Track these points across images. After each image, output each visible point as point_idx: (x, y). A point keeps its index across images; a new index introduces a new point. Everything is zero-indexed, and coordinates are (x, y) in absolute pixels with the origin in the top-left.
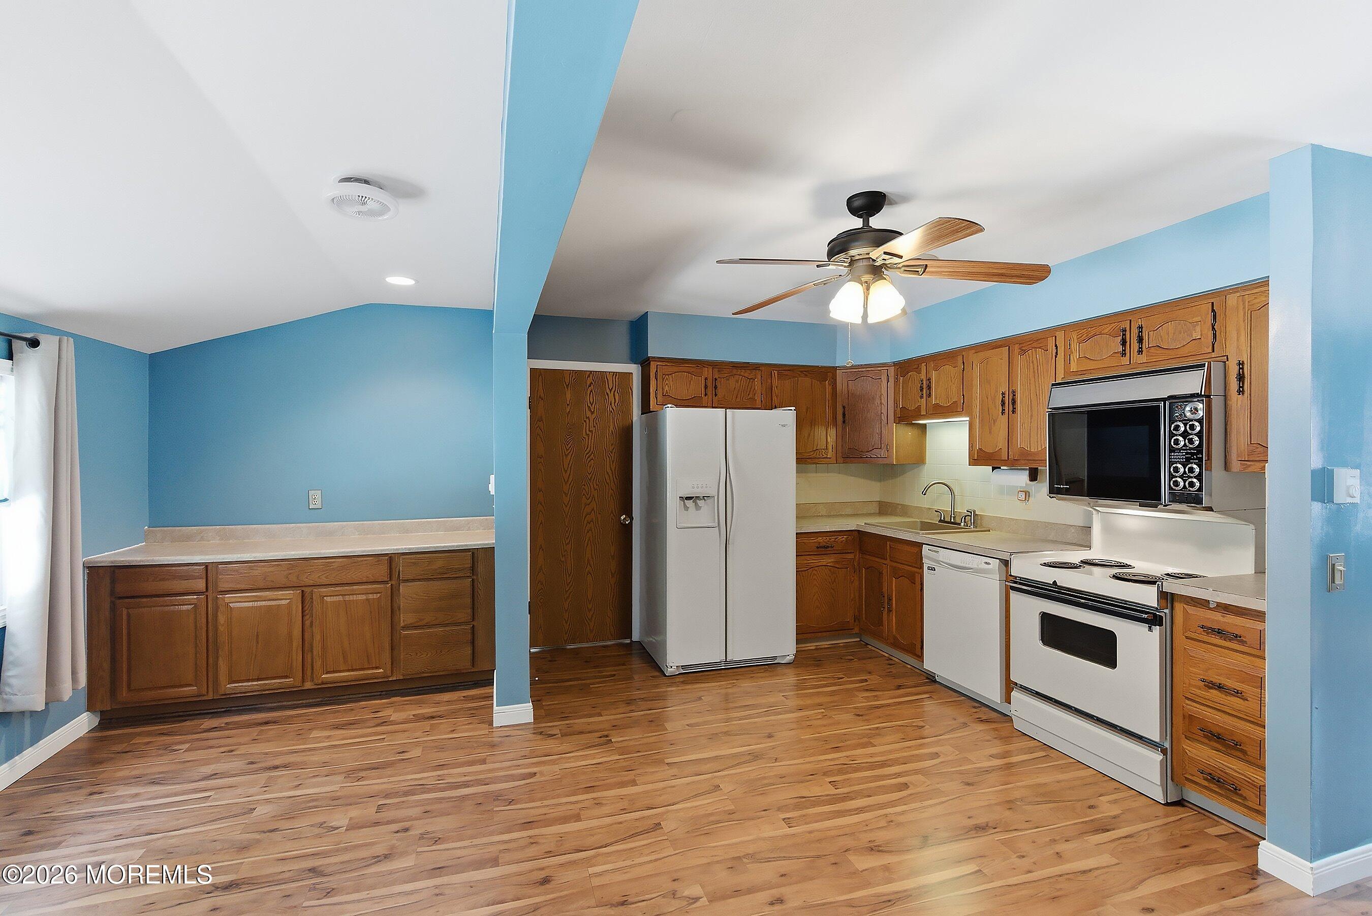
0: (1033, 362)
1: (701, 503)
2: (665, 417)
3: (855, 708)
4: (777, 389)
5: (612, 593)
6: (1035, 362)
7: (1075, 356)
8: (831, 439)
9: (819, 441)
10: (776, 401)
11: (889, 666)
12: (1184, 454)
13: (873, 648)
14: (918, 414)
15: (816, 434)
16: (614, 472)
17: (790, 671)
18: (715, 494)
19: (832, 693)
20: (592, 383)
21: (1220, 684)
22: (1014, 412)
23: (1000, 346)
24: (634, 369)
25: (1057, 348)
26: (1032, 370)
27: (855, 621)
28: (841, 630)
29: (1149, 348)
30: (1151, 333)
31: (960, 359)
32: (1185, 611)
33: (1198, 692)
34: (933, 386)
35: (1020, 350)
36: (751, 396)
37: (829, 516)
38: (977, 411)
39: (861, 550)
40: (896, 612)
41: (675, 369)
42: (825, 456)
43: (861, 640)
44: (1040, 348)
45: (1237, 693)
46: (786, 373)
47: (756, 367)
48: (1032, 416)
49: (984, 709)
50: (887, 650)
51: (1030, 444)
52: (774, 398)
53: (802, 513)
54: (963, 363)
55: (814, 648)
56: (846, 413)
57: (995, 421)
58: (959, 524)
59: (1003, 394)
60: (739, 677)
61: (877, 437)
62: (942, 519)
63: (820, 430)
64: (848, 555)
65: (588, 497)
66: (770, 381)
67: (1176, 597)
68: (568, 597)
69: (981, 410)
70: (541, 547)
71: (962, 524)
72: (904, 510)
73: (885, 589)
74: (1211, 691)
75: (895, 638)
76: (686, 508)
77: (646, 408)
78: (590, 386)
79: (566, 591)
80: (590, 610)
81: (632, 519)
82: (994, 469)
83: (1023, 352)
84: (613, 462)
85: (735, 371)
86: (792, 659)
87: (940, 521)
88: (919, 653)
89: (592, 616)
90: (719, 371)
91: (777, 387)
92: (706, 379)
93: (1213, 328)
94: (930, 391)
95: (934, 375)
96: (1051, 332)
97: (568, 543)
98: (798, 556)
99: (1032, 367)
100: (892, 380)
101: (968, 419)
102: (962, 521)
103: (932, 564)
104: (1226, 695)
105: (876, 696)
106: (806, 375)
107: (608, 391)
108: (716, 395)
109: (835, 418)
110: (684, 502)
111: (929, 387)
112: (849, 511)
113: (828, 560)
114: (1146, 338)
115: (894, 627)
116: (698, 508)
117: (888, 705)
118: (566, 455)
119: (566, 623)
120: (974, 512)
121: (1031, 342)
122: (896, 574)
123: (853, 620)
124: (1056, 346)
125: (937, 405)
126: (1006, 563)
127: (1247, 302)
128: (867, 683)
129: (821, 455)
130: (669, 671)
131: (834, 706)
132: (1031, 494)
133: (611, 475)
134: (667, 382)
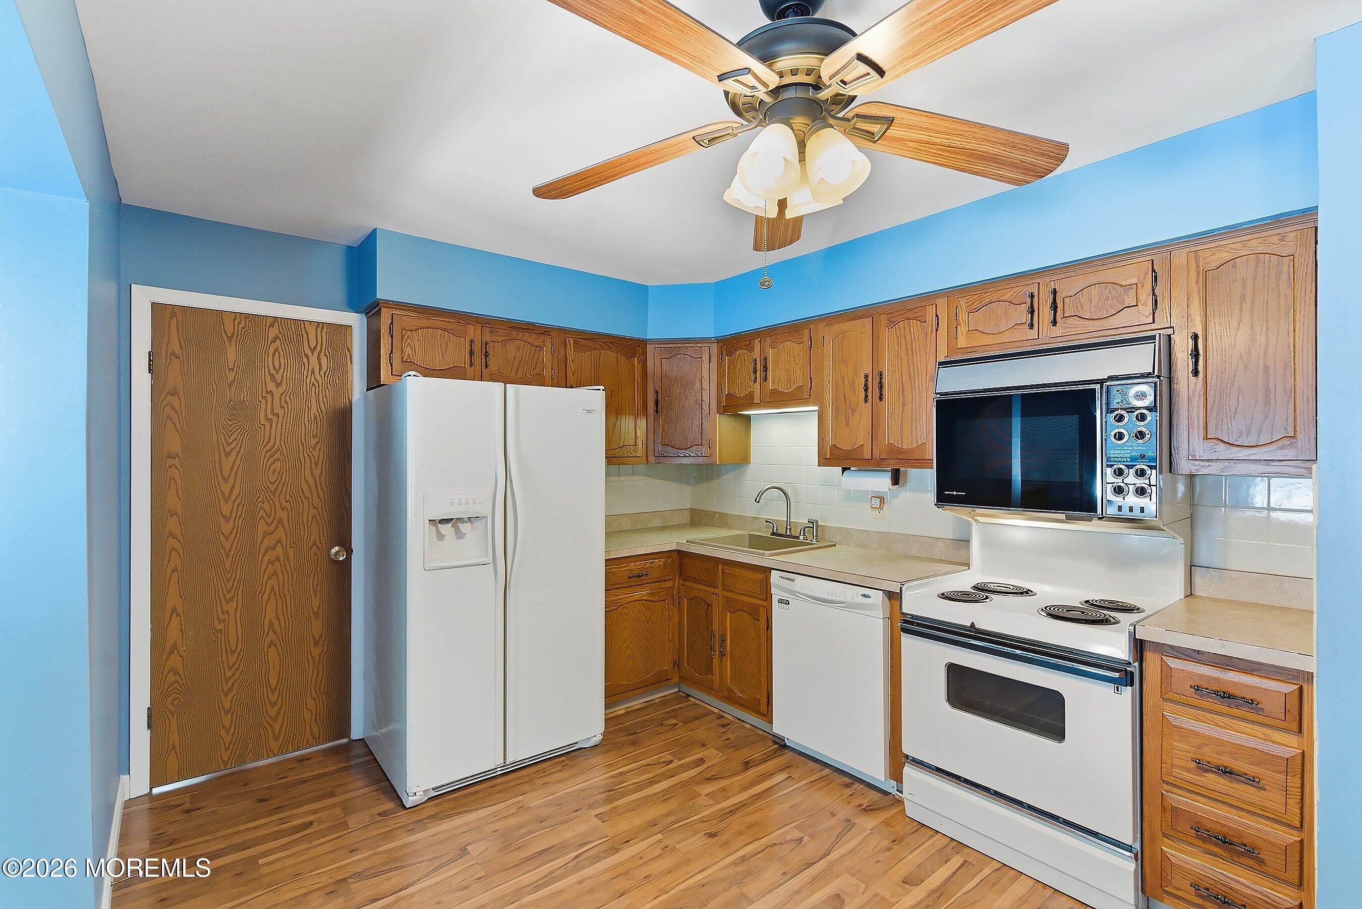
0: (905, 337)
1: (464, 527)
2: (404, 391)
3: (703, 820)
4: (573, 363)
5: (316, 671)
6: (908, 337)
7: (963, 329)
8: (641, 433)
9: (626, 435)
10: (571, 379)
11: (723, 730)
12: (1129, 451)
13: (698, 702)
14: (750, 403)
15: (623, 426)
16: (318, 481)
17: (598, 760)
18: (487, 512)
19: (666, 796)
20: (277, 337)
21: (1226, 768)
22: (881, 399)
23: (861, 317)
24: (355, 321)
25: (938, 320)
26: (903, 347)
27: (674, 667)
28: (659, 681)
29: (1064, 319)
30: (1067, 300)
31: (806, 332)
32: (1164, 667)
33: (1187, 776)
34: (770, 366)
35: (888, 322)
36: (537, 370)
37: (635, 531)
38: (829, 398)
39: (681, 575)
40: (731, 656)
41: (425, 323)
42: (634, 454)
43: (680, 691)
44: (915, 318)
45: (1253, 781)
46: (584, 342)
47: (544, 331)
48: (904, 404)
49: (858, 786)
50: (715, 705)
51: (901, 439)
52: (570, 374)
53: (612, 532)
54: (811, 338)
55: (623, 712)
56: (660, 399)
57: (853, 411)
58: (798, 538)
59: (866, 376)
60: (526, 787)
61: (696, 430)
62: (775, 531)
63: (627, 420)
64: (664, 583)
65: (269, 521)
66: (563, 352)
67: (1147, 646)
68: (231, 689)
69: (836, 399)
70: (174, 610)
71: (801, 538)
72: (722, 520)
73: (715, 626)
74: (1206, 774)
75: (730, 690)
76: (440, 537)
77: (374, 381)
78: (273, 341)
79: (227, 680)
80: (273, 704)
81: (349, 551)
82: (844, 470)
83: (892, 324)
84: (316, 464)
85: (514, 334)
86: (599, 740)
87: (773, 534)
88: (763, 708)
89: (278, 714)
90: (491, 332)
91: (573, 361)
92: (472, 342)
93: (1154, 294)
94: (766, 373)
95: (771, 354)
96: (930, 297)
97: (232, 599)
98: (609, 590)
99: (904, 343)
100: (714, 360)
101: (816, 408)
102: (800, 533)
103: (785, 596)
104: (1231, 782)
105: (723, 790)
106: (611, 348)
107: (309, 353)
108: (486, 367)
109: (645, 406)
110: (437, 528)
111: (765, 369)
112: (657, 523)
113: (641, 593)
114: (1060, 305)
115: (729, 677)
116: (459, 534)
117: (743, 805)
118: (228, 455)
119: (227, 732)
120: (817, 522)
121: (903, 312)
122: (731, 606)
123: (672, 667)
124: (937, 316)
125: (774, 392)
126: (894, 597)
127: (1201, 259)
128: (705, 766)
129: (629, 454)
130: (409, 801)
131: (674, 823)
132: (886, 500)
133: (313, 486)
134: (409, 341)
